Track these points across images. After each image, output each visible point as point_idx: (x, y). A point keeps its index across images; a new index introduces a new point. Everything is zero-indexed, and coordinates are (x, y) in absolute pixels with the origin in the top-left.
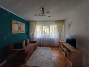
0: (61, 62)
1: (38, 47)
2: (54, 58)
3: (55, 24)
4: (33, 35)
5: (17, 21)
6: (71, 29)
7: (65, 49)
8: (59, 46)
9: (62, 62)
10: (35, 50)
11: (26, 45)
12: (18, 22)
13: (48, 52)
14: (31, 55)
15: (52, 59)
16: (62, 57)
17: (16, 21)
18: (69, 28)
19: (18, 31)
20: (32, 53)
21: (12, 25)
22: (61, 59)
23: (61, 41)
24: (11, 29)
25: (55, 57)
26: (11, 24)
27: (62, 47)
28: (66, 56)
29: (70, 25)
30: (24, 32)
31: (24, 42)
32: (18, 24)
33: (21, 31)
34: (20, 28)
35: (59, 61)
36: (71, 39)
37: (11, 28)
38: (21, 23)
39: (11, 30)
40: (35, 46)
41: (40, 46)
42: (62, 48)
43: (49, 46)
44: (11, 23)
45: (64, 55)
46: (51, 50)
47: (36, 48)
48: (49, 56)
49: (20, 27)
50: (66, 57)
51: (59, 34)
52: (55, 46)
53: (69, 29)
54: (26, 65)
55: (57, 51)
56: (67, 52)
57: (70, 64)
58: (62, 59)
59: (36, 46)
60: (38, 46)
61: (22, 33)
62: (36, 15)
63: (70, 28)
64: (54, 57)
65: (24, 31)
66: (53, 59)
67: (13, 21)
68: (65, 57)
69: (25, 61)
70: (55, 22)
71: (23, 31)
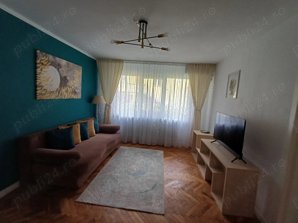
0: (189, 199)
1: (122, 147)
2: (170, 184)
3: (185, 75)
4: (108, 106)
5: (55, 55)
6: (234, 97)
7: (207, 160)
8: (190, 148)
9: (195, 200)
10: (111, 155)
11: (84, 137)
12: (58, 59)
13: (153, 165)
14: (97, 171)
15: (162, 186)
16: (194, 184)
17: (51, 57)
18: (229, 92)
19: (59, 91)
20: (102, 164)
21: (38, 70)
22: (192, 191)
23: (198, 133)
24: (35, 81)
25: (173, 182)
26: (36, 68)
27: (199, 150)
28: (209, 181)
29: (232, 82)
30: (79, 96)
31: (77, 128)
32: (58, 66)
33: (67, 91)
34: (64, 81)
35: (185, 193)
36: (232, 127)
37: (35, 78)
38: (68, 65)
39: (36, 86)
40: (113, 142)
41: (130, 143)
42: (199, 155)
43: (157, 145)
44: (36, 64)
45: (202, 178)
46: (163, 159)
47: (116, 149)
48: (156, 179)
49: (65, 77)
50: (208, 185)
51: (193, 108)
52: (177, 148)
53: (229, 96)
54: (79, 199)
55: (182, 162)
56: (211, 169)
57: (216, 206)
58: (195, 190)
59: (116, 142)
60: (123, 143)
61: (73, 99)
62: (118, 42)
63: (232, 94)
64: (171, 180)
65: (79, 91)
66: (166, 186)
67: (42, 58)
68: (204, 182)
69: (78, 188)
70: (184, 68)
71: (75, 92)
